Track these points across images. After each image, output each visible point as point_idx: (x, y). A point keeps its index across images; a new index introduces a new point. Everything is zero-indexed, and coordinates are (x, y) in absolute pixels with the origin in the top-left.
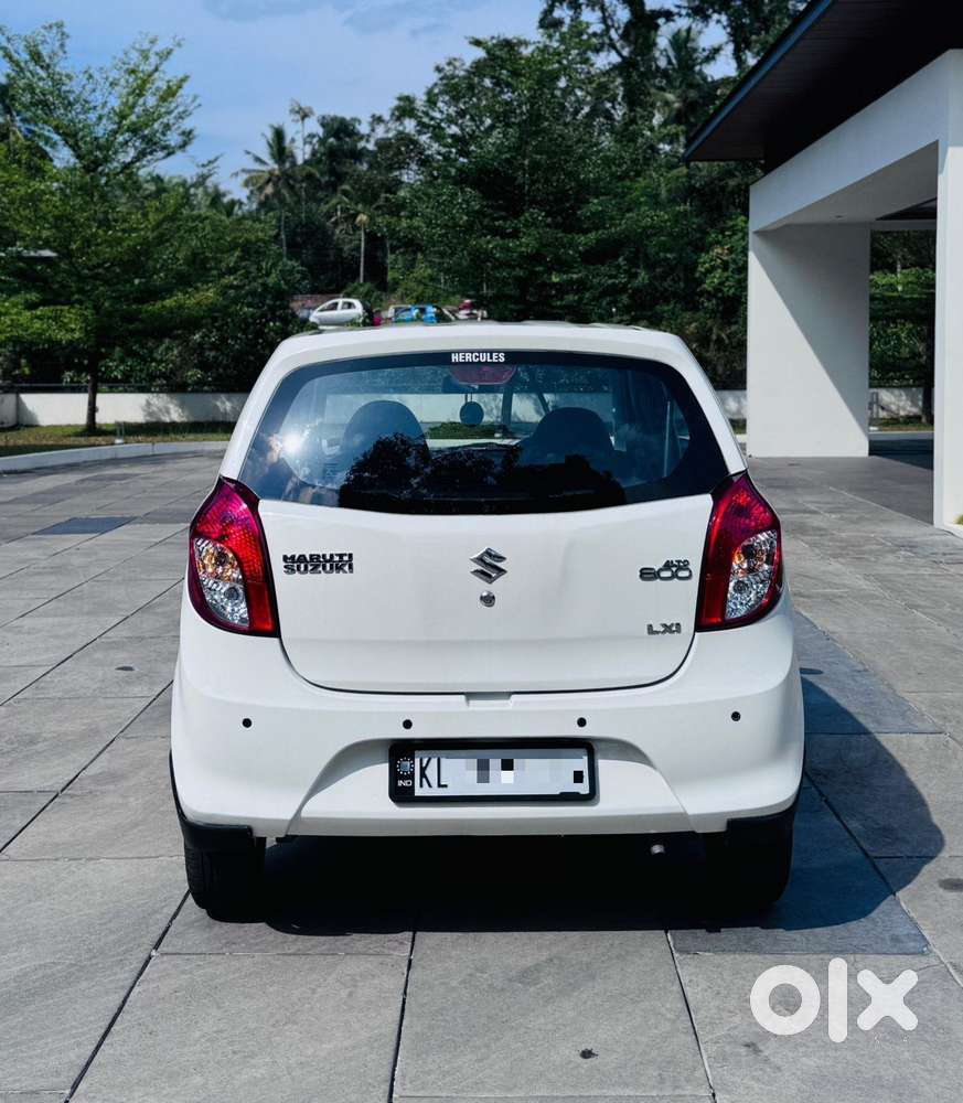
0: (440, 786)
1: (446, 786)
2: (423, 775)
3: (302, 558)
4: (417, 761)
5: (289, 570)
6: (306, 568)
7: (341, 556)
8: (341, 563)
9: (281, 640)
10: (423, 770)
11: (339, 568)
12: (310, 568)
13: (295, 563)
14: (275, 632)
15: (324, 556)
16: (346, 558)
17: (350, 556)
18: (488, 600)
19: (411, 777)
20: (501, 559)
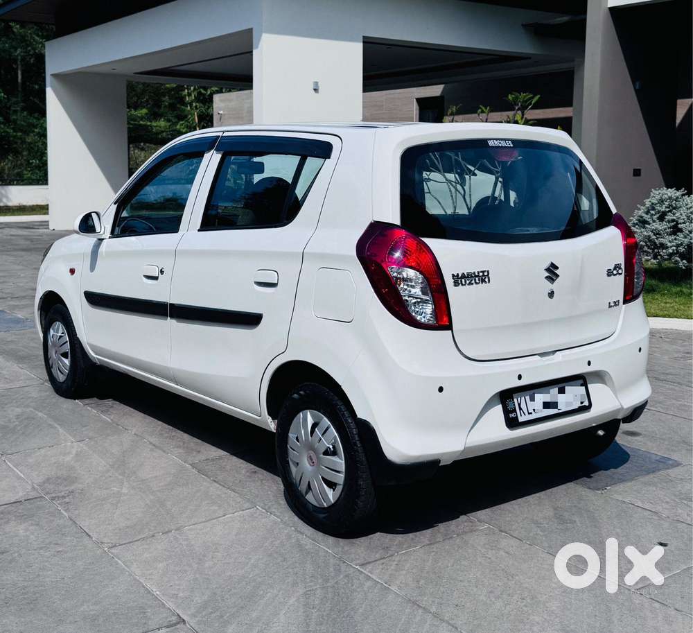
0: (529, 413)
1: (531, 413)
2: (520, 409)
3: (463, 276)
4: (515, 400)
5: (456, 284)
6: (465, 282)
7: (483, 272)
8: (483, 277)
9: (452, 332)
10: (519, 405)
11: (483, 281)
12: (468, 282)
13: (458, 280)
14: (449, 327)
15: (474, 273)
16: (486, 274)
17: (488, 272)
18: (551, 294)
19: (515, 411)
20: (557, 268)
